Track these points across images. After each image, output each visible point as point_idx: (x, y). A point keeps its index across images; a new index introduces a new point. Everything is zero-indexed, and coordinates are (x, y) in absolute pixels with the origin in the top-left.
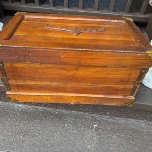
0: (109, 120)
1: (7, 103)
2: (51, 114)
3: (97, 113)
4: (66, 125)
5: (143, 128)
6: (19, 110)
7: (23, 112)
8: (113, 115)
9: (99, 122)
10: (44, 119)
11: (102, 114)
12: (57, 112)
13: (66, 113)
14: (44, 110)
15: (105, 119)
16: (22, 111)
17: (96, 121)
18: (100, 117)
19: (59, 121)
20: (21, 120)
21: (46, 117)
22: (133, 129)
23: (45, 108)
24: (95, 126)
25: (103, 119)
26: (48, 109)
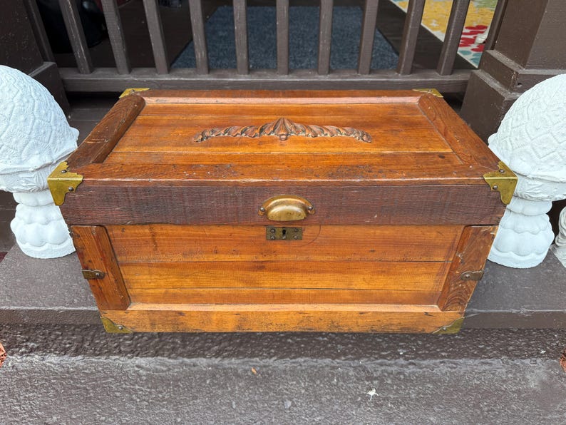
0: (407, 371)
1: (103, 359)
2: (238, 376)
3: (371, 354)
4: (289, 404)
5: (504, 381)
6: (139, 375)
7: (155, 380)
8: (417, 356)
9: (381, 379)
10: (220, 392)
11: (384, 357)
12: (255, 367)
13: (282, 367)
14: (216, 367)
15: (394, 369)
16: (150, 377)
17: (370, 378)
18: (381, 365)
19: (267, 393)
20: (151, 406)
21: (223, 387)
22: (477, 387)
23: (216, 361)
24: (372, 393)
25: (390, 369)
26: (226, 362)
